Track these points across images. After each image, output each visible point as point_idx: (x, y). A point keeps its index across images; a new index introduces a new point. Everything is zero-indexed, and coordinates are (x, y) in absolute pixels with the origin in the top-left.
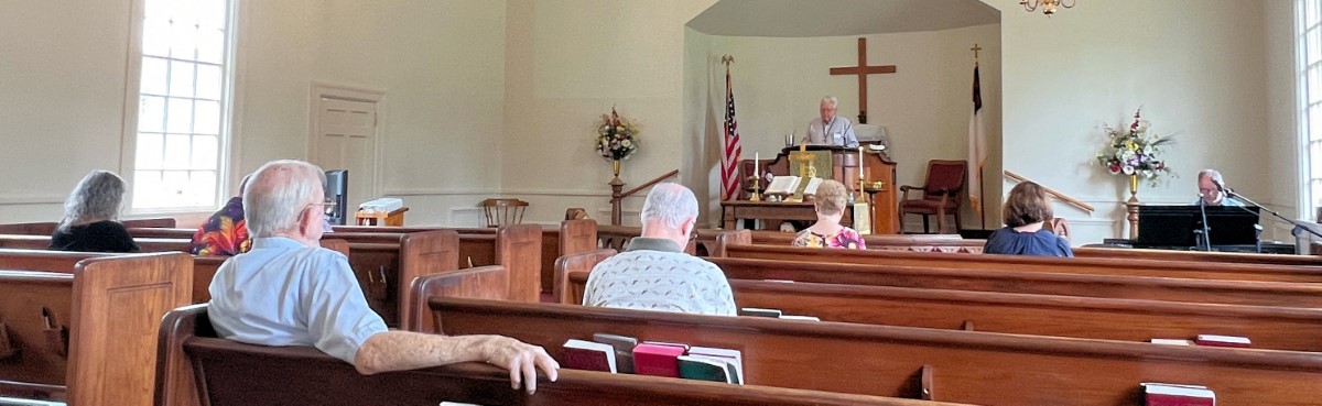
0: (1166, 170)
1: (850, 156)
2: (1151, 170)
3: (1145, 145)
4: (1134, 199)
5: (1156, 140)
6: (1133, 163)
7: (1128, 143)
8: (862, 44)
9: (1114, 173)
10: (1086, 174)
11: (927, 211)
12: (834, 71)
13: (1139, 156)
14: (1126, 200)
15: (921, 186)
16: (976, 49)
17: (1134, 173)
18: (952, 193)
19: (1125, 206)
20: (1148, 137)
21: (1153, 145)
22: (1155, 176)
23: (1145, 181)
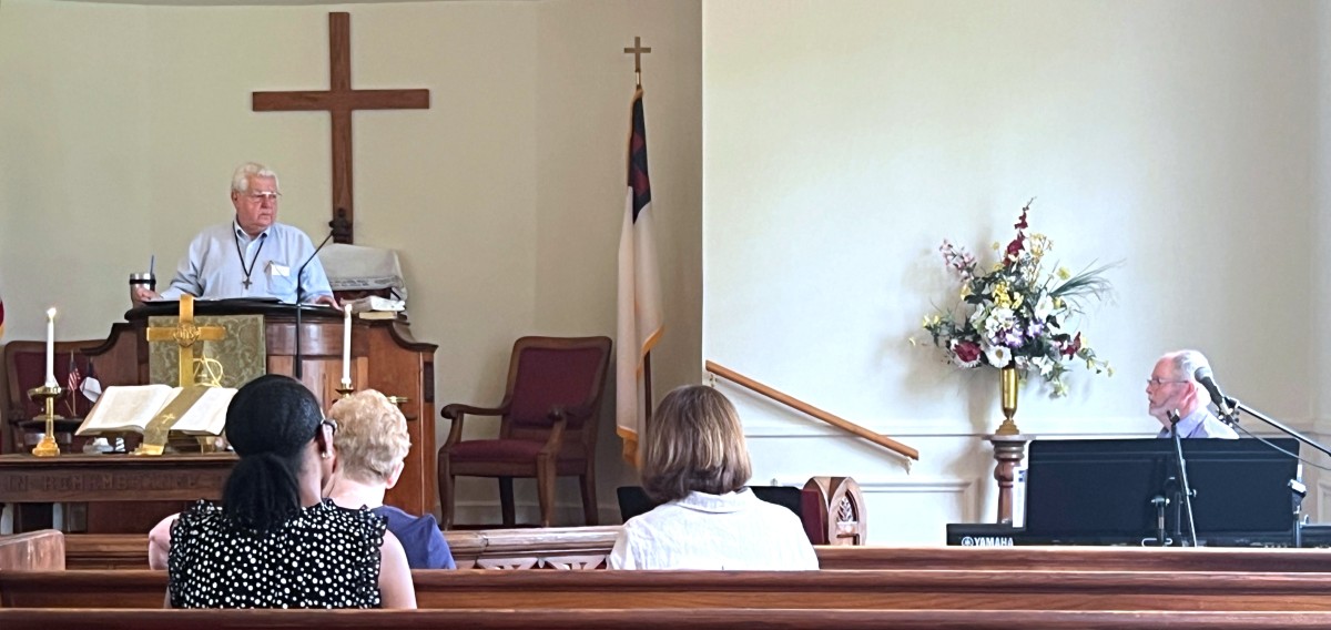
0: (1084, 354)
1: (313, 329)
2: (1051, 355)
3: (1037, 297)
4: (1008, 427)
5: (1062, 283)
6: (1010, 338)
7: (1000, 290)
8: (339, 28)
9: (966, 365)
10: (897, 368)
11: (506, 468)
12: (263, 102)
13: (1024, 323)
14: (992, 431)
15: (496, 403)
16: (637, 50)
17: (1012, 364)
18: (573, 423)
19: (988, 445)
20: (1044, 276)
21: (1054, 295)
22: (1057, 371)
23: (1035, 384)
